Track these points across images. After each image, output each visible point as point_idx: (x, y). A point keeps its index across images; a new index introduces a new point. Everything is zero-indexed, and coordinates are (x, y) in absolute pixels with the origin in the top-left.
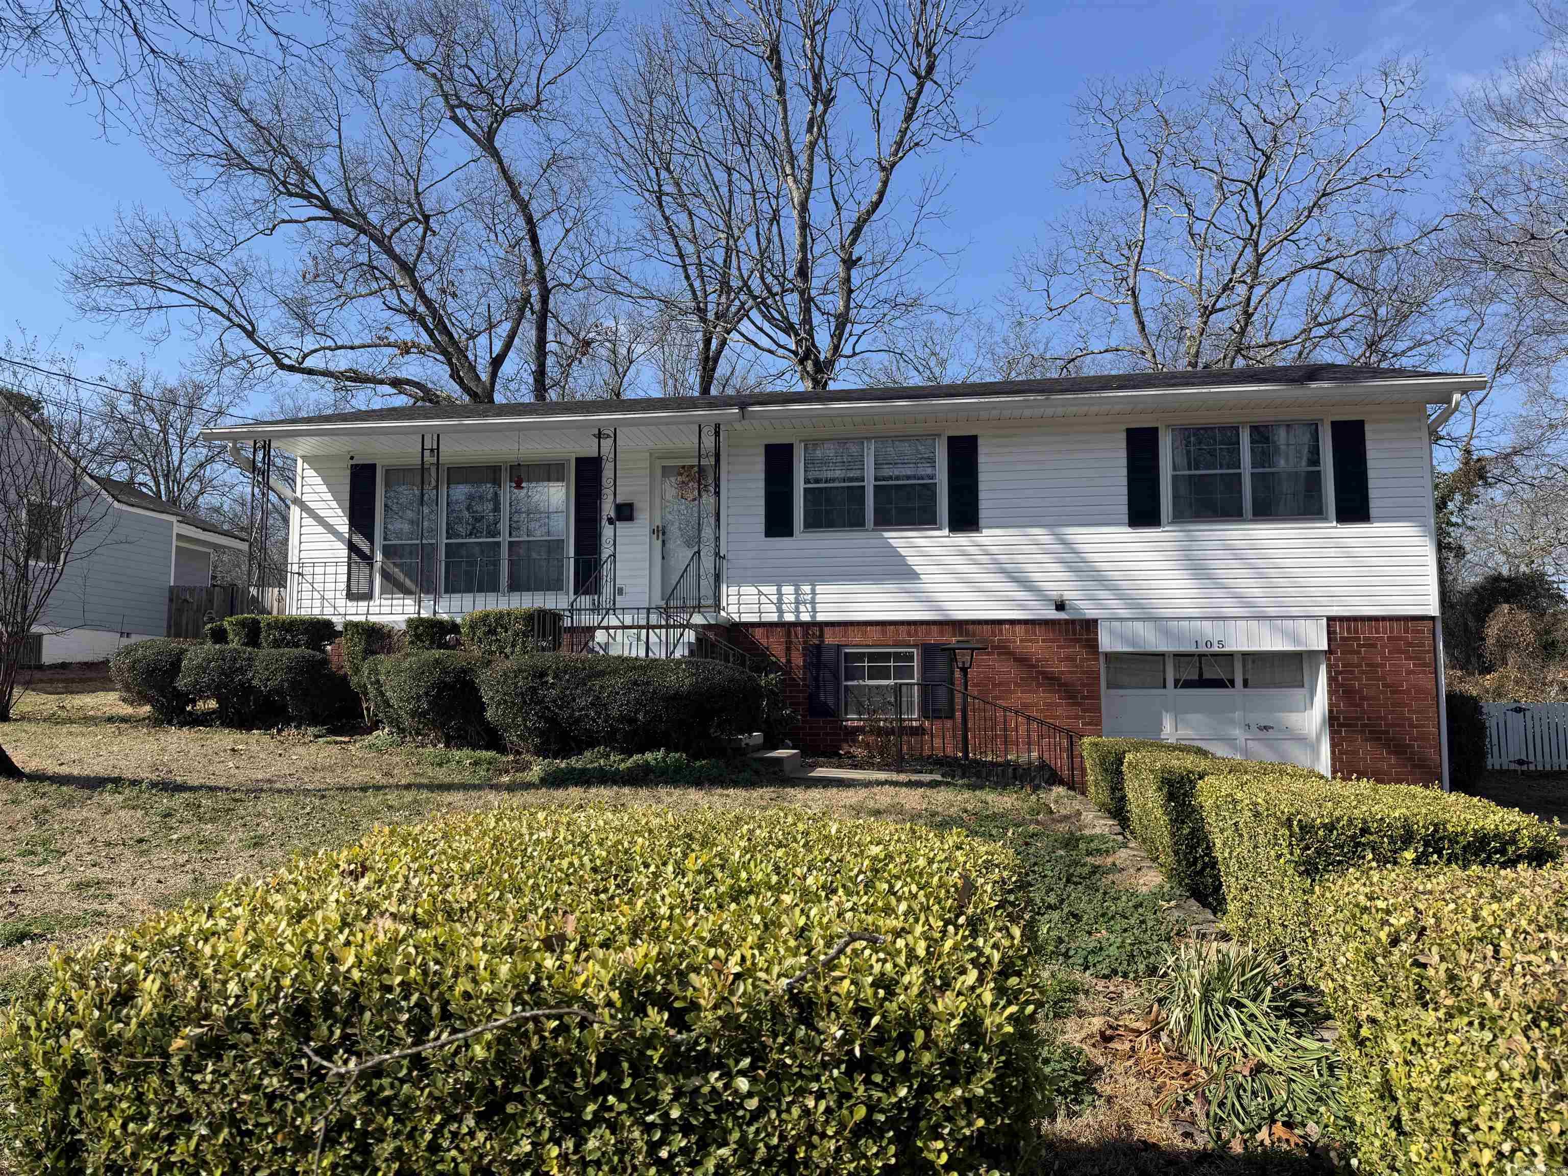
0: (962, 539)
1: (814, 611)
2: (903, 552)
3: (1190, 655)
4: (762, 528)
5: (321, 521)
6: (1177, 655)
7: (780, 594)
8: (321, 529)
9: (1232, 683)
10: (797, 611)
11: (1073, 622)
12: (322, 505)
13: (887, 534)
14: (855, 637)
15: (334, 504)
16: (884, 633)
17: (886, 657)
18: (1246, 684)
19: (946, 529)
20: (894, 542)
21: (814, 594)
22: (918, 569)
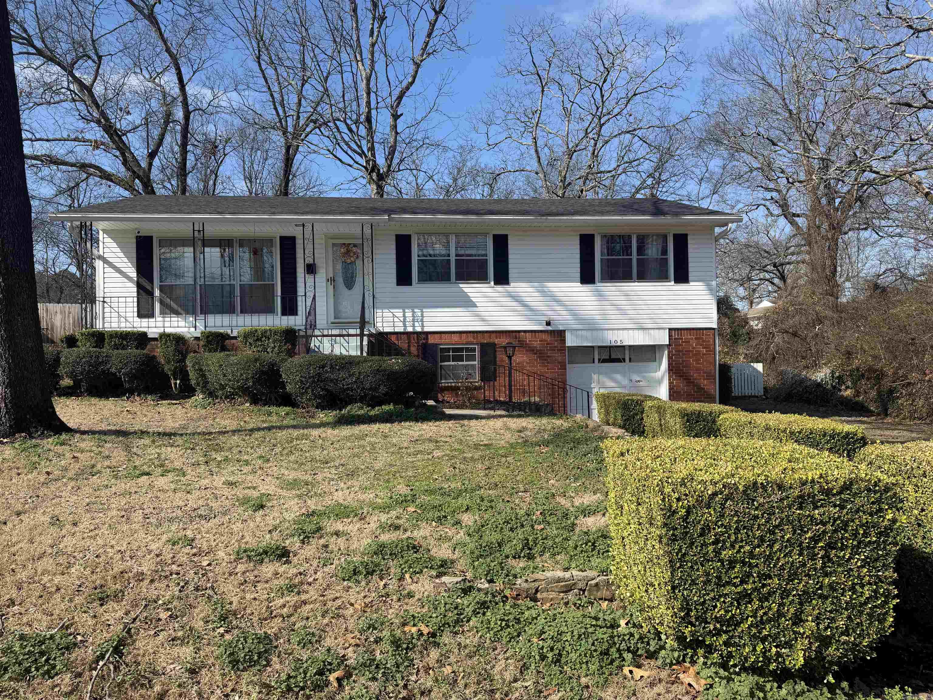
0: (500, 288)
1: (423, 326)
2: (470, 295)
3: (606, 347)
4: (395, 281)
5: (118, 270)
6: (600, 347)
7: (404, 316)
8: (118, 275)
9: (624, 360)
10: (414, 326)
11: (554, 331)
12: (118, 260)
13: (461, 285)
14: (446, 339)
15: (126, 260)
16: (461, 338)
17: (461, 350)
18: (630, 361)
19: (492, 283)
20: (466, 290)
21: (422, 316)
22: (477, 304)
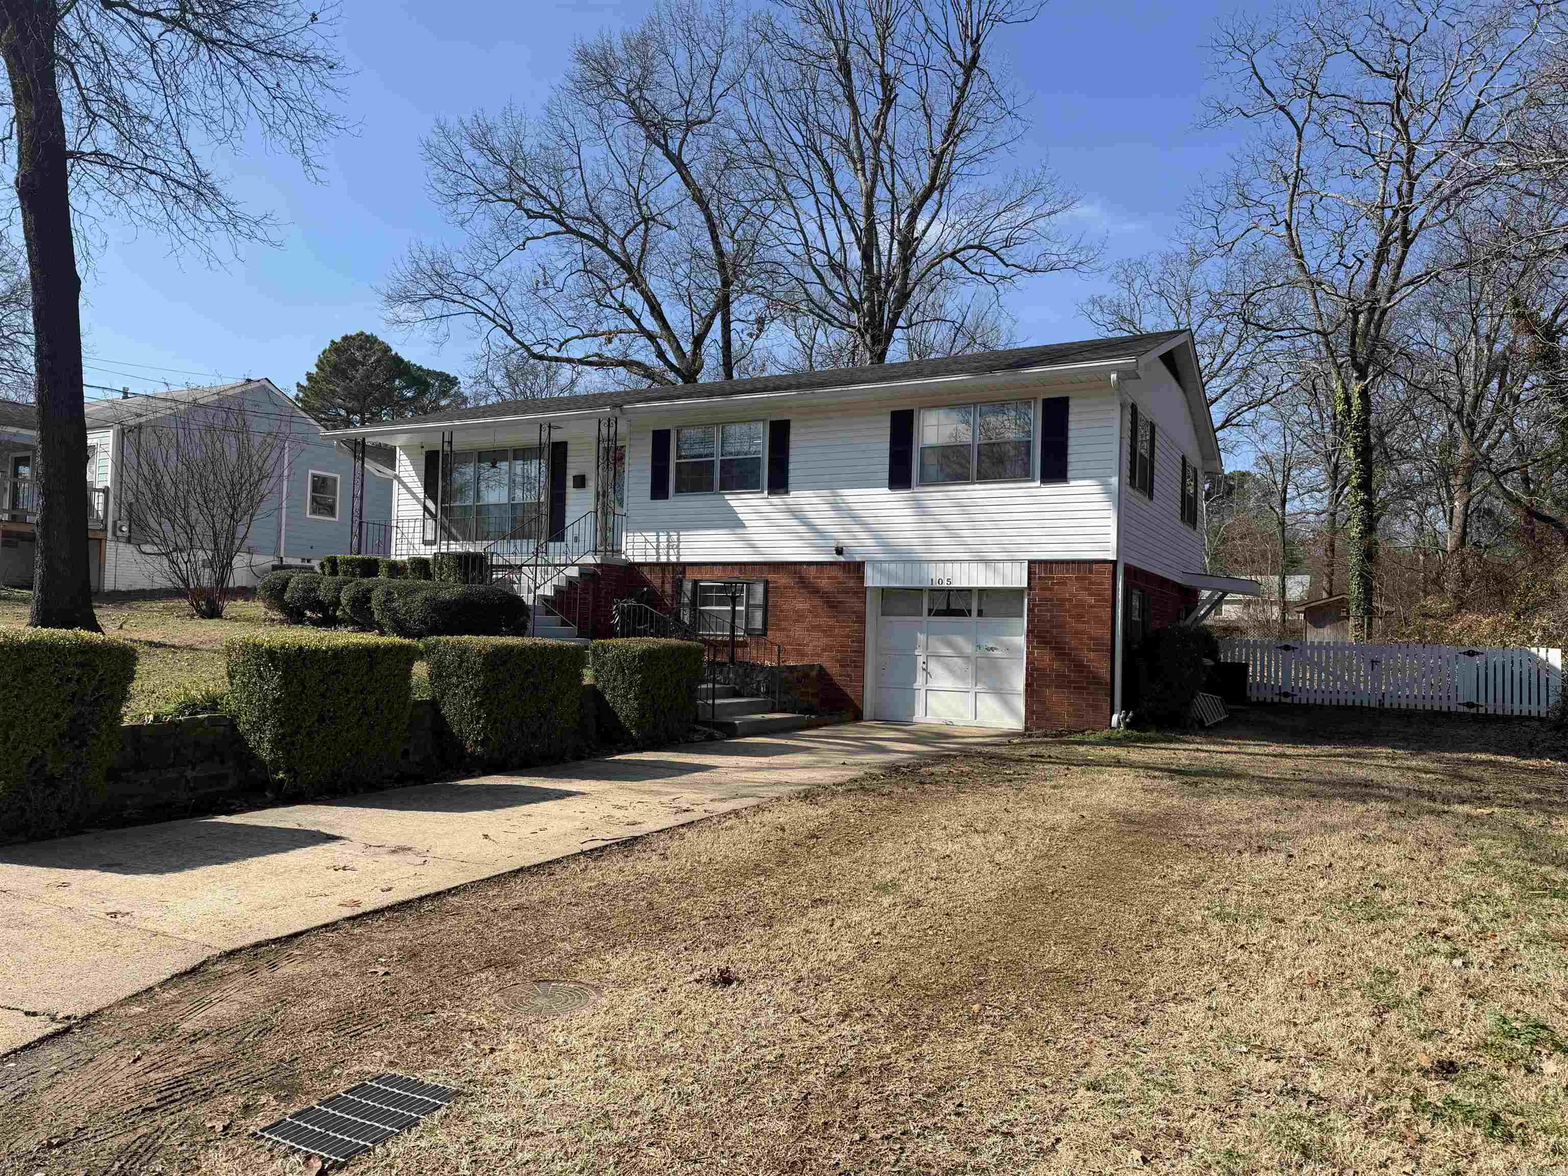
0: (776, 500)
1: (679, 555)
2: (737, 510)
3: (941, 590)
4: (649, 493)
5: (409, 490)
6: (932, 590)
7: (658, 541)
8: (409, 496)
9: (970, 611)
10: (668, 555)
11: (848, 563)
12: (410, 479)
13: (727, 497)
14: (707, 573)
15: (416, 479)
16: (723, 571)
18: (980, 613)
19: (766, 492)
20: (732, 503)
21: (679, 541)
22: (747, 523)
